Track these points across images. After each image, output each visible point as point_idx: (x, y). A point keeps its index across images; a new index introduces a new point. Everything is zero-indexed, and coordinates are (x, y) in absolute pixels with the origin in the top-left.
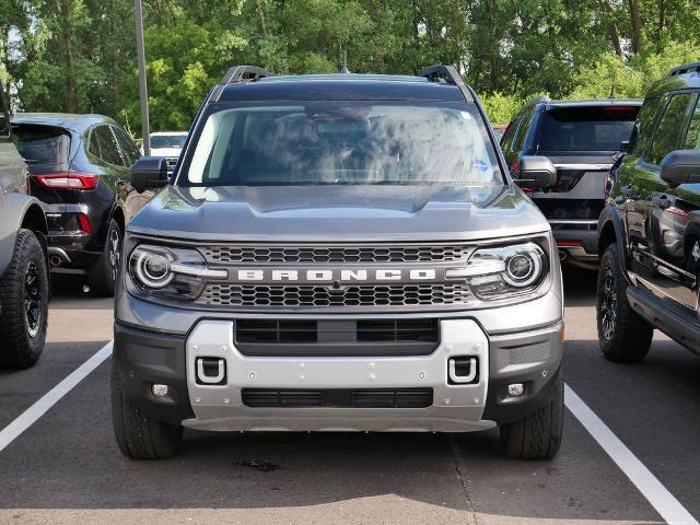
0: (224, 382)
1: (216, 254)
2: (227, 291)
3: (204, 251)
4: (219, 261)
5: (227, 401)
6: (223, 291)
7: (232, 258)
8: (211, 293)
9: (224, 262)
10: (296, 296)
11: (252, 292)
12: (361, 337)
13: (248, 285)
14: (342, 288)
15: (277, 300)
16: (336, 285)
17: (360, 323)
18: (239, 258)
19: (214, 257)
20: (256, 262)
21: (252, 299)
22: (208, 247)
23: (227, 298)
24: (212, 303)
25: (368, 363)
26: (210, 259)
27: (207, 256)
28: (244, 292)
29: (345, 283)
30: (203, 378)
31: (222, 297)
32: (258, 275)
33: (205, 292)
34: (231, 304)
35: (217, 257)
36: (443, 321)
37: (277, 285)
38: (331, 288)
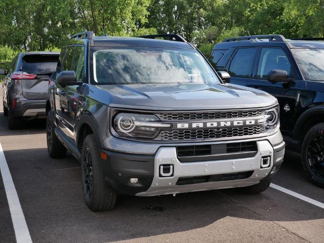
0: (172, 175)
1: (165, 117)
2: (172, 134)
3: (159, 115)
4: (167, 120)
5: (170, 184)
6: (169, 134)
7: (173, 118)
8: (164, 135)
9: (169, 120)
10: (202, 134)
11: (183, 133)
12: (228, 151)
13: (181, 130)
14: (221, 130)
15: (194, 136)
16: (219, 129)
17: (228, 145)
18: (176, 118)
19: (164, 118)
20: (184, 120)
21: (183, 136)
22: (161, 114)
23: (172, 136)
24: (164, 139)
25: (232, 162)
26: (162, 119)
27: (160, 118)
28: (179, 134)
29: (222, 127)
30: (162, 174)
31: (169, 136)
32: (186, 126)
33: (160, 135)
34: (173, 139)
35: (166, 118)
36: (258, 142)
37: (194, 129)
38: (216, 130)
